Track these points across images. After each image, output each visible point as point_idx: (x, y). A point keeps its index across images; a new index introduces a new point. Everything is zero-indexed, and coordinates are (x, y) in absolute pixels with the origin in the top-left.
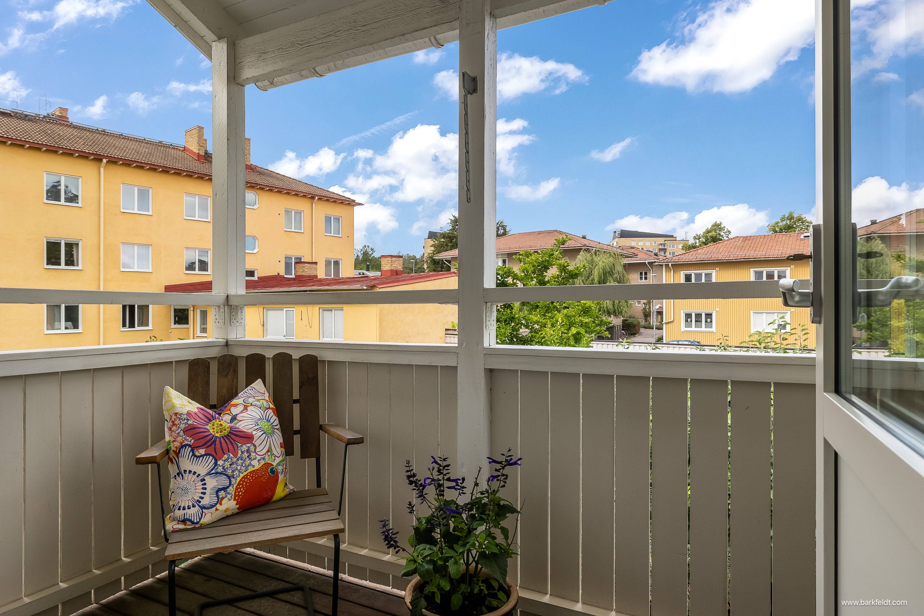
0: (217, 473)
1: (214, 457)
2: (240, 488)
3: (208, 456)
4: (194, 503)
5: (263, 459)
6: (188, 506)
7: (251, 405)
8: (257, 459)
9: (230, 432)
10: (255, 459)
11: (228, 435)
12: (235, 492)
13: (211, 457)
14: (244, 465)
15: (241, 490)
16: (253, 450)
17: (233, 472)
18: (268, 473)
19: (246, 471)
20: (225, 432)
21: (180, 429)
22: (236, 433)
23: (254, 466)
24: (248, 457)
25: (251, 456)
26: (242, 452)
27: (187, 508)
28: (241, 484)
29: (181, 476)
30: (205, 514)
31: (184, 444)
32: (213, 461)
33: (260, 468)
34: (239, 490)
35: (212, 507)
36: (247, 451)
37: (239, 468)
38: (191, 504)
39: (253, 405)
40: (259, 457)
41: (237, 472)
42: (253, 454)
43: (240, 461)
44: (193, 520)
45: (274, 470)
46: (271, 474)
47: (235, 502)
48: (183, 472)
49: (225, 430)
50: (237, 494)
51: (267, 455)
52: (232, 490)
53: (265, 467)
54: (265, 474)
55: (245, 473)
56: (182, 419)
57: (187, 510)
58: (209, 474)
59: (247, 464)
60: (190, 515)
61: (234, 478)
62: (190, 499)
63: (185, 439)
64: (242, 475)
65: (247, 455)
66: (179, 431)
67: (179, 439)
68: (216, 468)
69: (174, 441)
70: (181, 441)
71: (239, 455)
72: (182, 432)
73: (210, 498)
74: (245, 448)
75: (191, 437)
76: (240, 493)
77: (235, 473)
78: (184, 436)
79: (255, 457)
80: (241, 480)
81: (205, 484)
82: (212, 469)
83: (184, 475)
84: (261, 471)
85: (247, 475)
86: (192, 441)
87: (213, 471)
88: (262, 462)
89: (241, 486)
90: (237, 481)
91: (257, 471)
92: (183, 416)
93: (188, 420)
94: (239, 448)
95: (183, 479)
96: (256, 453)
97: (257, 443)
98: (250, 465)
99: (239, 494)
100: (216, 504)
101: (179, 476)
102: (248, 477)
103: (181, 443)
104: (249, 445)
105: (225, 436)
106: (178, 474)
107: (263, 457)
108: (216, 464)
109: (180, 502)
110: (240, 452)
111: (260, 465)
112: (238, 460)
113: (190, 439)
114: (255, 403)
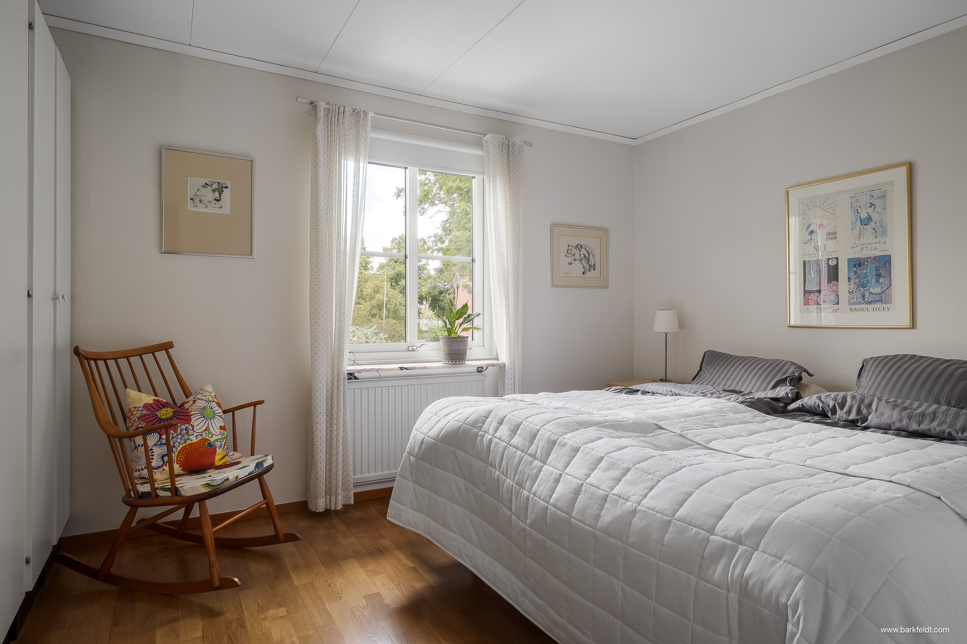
0: (161, 444)
1: (159, 433)
2: (181, 455)
3: (155, 433)
4: (145, 466)
5: (200, 435)
6: (142, 468)
7: (199, 399)
8: (195, 435)
9: (172, 415)
10: (193, 435)
11: (171, 417)
12: (177, 458)
13: (157, 434)
14: (183, 439)
15: (181, 456)
16: (191, 429)
17: (174, 443)
18: (205, 446)
19: (185, 443)
20: (169, 415)
21: (136, 417)
22: (177, 416)
23: (191, 440)
24: (186, 433)
25: (189, 433)
26: (181, 429)
27: (141, 470)
28: (181, 452)
29: (136, 449)
30: (155, 473)
31: (138, 427)
32: (159, 436)
33: (198, 441)
34: (180, 456)
35: (159, 468)
36: (185, 430)
37: (179, 441)
38: (143, 467)
39: (200, 399)
40: (196, 434)
41: (177, 444)
42: (191, 432)
43: (179, 436)
44: (146, 477)
45: (211, 444)
46: (208, 447)
47: (178, 465)
48: (138, 446)
49: (169, 414)
50: (179, 459)
51: (204, 433)
52: (174, 456)
53: (202, 441)
54: (202, 446)
55: (184, 445)
56: (138, 410)
57: (141, 471)
58: (155, 445)
59: (186, 438)
60: (144, 474)
61: (175, 448)
62: (143, 463)
63: (139, 424)
64: (181, 446)
65: (185, 432)
66: (135, 418)
67: (135, 424)
68: (161, 440)
69: (132, 426)
70: (137, 425)
71: (179, 432)
72: (137, 418)
73: (157, 461)
74: (183, 427)
75: (143, 421)
76: (182, 459)
77: (175, 445)
78: (138, 422)
79: (192, 433)
80: (181, 449)
81: (153, 452)
82: (158, 442)
83: (138, 448)
84: (199, 444)
85: (186, 446)
86: (144, 424)
87: (159, 443)
88: (200, 438)
89: (181, 454)
90: (178, 450)
91: (195, 444)
92: (140, 408)
93: (143, 411)
94: (179, 427)
95: (137, 451)
96: (194, 431)
97: (195, 424)
98: (188, 439)
99: (180, 459)
100: (162, 466)
101: (135, 449)
102: (187, 447)
103: (137, 426)
104: (187, 425)
105: (169, 418)
106: (135, 448)
107: (200, 434)
108: (160, 438)
109: (136, 467)
110: (179, 430)
111: (198, 440)
112: (178, 435)
113: (142, 423)
114: (202, 397)
